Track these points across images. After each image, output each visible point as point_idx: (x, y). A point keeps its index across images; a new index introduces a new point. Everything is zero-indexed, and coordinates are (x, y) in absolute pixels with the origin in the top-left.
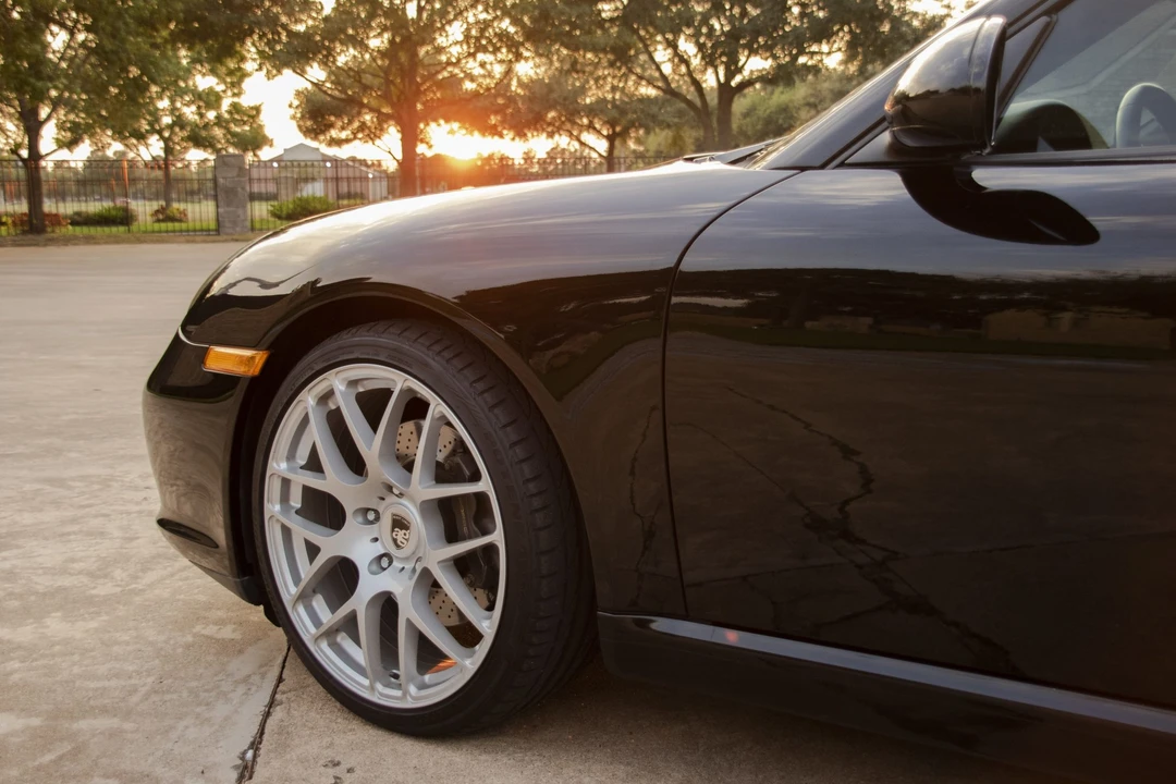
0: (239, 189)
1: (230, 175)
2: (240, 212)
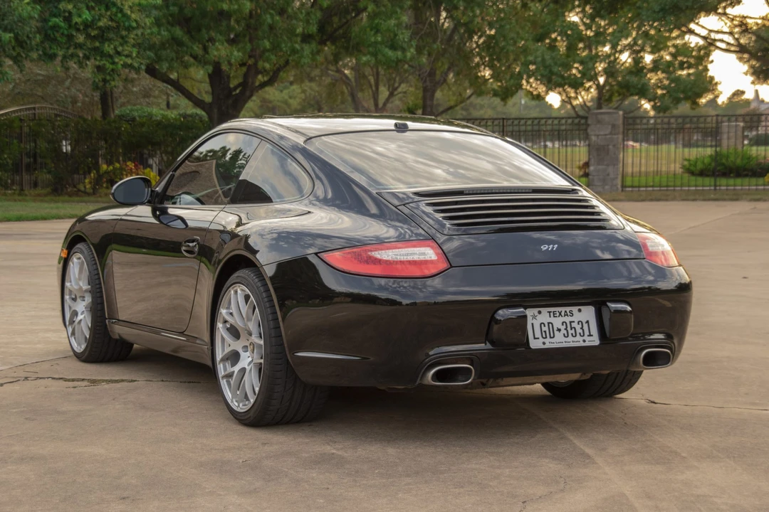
0: (611, 147)
1: (602, 133)
2: (610, 169)
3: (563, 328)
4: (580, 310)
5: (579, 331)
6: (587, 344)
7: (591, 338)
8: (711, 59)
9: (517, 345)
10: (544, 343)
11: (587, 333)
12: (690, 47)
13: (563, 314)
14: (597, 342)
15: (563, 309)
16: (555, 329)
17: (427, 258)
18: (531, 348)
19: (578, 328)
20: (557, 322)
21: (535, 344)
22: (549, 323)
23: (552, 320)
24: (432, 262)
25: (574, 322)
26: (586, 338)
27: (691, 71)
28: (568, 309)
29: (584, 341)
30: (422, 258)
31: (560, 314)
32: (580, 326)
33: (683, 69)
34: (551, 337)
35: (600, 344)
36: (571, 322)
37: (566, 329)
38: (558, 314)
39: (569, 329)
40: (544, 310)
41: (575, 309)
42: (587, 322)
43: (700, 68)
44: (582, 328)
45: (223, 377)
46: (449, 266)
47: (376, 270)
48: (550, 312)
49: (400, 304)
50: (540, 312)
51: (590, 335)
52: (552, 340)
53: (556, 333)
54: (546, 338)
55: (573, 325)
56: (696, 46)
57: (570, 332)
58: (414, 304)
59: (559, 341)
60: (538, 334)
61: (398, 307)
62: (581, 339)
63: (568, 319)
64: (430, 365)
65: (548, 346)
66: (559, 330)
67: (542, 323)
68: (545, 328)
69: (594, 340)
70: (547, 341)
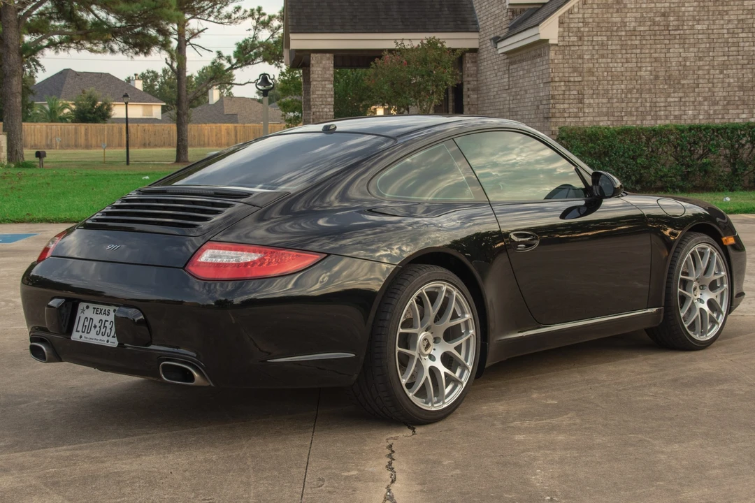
3: (98, 325)
4: (114, 311)
5: (108, 331)
6: (108, 344)
7: (113, 340)
10: (81, 337)
11: (112, 334)
13: (103, 312)
14: (115, 345)
15: (104, 307)
16: (93, 325)
18: (71, 340)
19: (109, 328)
20: (97, 318)
21: (75, 336)
22: (91, 319)
23: (94, 316)
25: (107, 321)
26: (110, 338)
28: (107, 308)
29: (108, 341)
31: (101, 311)
32: (110, 326)
34: (87, 333)
35: (117, 347)
36: (106, 321)
37: (100, 327)
38: (99, 311)
39: (102, 327)
40: (91, 306)
41: (111, 309)
44: (111, 329)
48: (94, 308)
50: (88, 307)
51: (113, 337)
52: (88, 336)
53: (93, 328)
54: (84, 332)
55: (107, 324)
57: (103, 330)
59: (92, 337)
60: (80, 327)
62: (107, 339)
63: (104, 318)
65: (83, 340)
66: (95, 327)
67: (86, 318)
68: (87, 324)
69: (114, 343)
70: (84, 335)
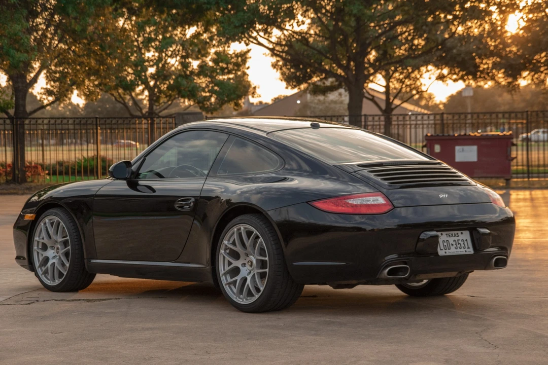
3: (454, 243)
4: (462, 233)
5: (463, 245)
6: (467, 253)
7: (469, 250)
8: (247, 65)
9: (431, 254)
10: (446, 253)
11: (467, 247)
12: (228, 54)
13: (453, 235)
14: (472, 252)
15: (453, 233)
16: (450, 244)
17: (379, 202)
18: (439, 256)
19: (462, 243)
20: (451, 240)
21: (441, 253)
22: (447, 241)
23: (448, 239)
24: (382, 205)
26: (466, 249)
27: (231, 76)
28: (456, 232)
29: (466, 251)
30: (376, 203)
31: (452, 235)
32: (463, 242)
33: (223, 74)
34: (449, 249)
35: (474, 253)
36: (458, 240)
37: (456, 244)
38: (451, 236)
39: (457, 244)
40: (444, 233)
41: (459, 232)
42: (466, 240)
43: (239, 73)
44: (464, 244)
45: (226, 284)
46: (393, 207)
47: (350, 210)
48: (447, 234)
49: (365, 230)
50: (442, 234)
51: (468, 248)
52: (449, 251)
54: (446, 249)
55: (460, 242)
56: (234, 53)
57: (459, 246)
58: (373, 230)
59: (453, 251)
60: (442, 248)
61: (363, 232)
62: (464, 250)
63: (456, 238)
64: (386, 266)
65: (448, 254)
66: (452, 245)
67: (443, 241)
68: (445, 244)
69: (471, 251)
70: (447, 251)
